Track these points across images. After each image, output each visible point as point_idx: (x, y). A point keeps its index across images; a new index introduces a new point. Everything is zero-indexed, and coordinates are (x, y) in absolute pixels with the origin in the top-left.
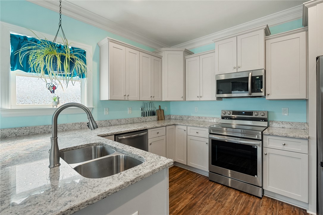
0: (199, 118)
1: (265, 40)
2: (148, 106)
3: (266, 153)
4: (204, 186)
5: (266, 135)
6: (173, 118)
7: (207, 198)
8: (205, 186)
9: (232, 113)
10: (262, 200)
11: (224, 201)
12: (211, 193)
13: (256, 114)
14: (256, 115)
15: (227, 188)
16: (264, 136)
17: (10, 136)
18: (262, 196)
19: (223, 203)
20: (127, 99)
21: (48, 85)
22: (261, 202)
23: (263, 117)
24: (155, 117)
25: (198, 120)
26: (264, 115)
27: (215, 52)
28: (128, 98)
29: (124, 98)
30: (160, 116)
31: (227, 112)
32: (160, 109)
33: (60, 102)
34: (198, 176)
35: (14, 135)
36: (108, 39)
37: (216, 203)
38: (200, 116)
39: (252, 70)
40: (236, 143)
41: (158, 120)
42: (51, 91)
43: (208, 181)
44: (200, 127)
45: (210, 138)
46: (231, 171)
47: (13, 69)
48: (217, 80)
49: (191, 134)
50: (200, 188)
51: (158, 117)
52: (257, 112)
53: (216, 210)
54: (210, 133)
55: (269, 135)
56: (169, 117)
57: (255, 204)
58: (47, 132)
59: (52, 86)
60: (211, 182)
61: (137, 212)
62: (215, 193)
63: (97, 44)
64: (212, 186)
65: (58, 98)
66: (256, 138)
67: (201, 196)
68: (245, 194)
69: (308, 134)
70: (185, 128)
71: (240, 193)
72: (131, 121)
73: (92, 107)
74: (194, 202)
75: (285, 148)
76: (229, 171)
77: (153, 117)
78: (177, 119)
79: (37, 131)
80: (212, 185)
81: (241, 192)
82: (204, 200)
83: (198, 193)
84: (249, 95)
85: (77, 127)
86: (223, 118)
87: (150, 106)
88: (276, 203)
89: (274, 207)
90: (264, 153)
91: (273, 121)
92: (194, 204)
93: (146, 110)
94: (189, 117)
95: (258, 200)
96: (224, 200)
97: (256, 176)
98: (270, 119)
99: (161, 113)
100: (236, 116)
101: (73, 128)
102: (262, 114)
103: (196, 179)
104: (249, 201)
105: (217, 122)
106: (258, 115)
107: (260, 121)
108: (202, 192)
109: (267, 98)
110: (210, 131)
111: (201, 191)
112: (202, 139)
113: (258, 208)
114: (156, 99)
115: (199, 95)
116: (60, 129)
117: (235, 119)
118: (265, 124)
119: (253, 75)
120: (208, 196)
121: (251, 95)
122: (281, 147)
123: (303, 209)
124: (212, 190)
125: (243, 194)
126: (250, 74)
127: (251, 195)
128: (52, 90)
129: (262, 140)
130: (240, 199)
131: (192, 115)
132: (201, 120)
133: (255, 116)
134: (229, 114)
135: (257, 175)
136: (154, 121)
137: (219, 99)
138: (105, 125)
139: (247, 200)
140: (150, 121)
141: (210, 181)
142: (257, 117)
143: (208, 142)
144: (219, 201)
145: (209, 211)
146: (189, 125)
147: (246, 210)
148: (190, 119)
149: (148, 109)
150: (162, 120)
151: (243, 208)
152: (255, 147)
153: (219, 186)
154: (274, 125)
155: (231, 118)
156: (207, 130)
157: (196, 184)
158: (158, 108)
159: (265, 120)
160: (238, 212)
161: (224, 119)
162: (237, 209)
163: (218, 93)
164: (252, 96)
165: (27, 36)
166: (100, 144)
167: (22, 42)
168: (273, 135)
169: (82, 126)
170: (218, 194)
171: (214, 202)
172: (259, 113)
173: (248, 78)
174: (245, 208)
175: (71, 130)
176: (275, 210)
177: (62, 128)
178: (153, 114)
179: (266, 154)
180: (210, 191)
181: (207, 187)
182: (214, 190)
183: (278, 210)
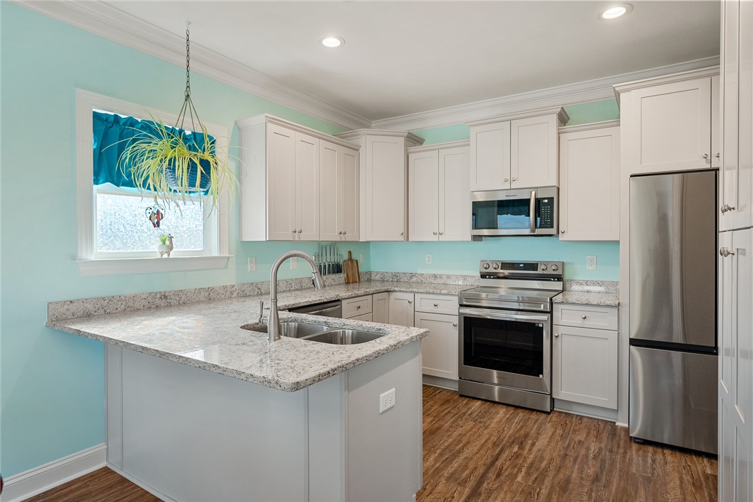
0: (435, 276)
1: (559, 134)
2: (328, 254)
3: (556, 335)
4: (450, 404)
5: (557, 303)
6: (377, 277)
7: (460, 419)
8: (453, 404)
9: (500, 265)
10: (550, 416)
11: (488, 422)
12: (465, 413)
13: (543, 267)
14: (543, 270)
15: (491, 404)
16: (554, 305)
17: (96, 314)
18: (551, 411)
19: (487, 424)
20: (297, 239)
21: (148, 211)
22: (548, 419)
23: (555, 273)
24: (341, 277)
25: (432, 281)
26: (557, 269)
27: (469, 145)
28: (299, 237)
29: (294, 237)
30: (350, 274)
31: (491, 265)
32: (351, 259)
33: (174, 246)
34: (437, 390)
35: (103, 312)
36: (266, 117)
37: (475, 425)
38: (436, 273)
39: (537, 188)
40: (508, 319)
41: (348, 283)
42: (154, 224)
43: (457, 397)
44: (440, 294)
45: (460, 314)
46: (498, 373)
47: (96, 182)
48: (473, 202)
49: (423, 309)
50: (445, 407)
51: (347, 276)
52: (546, 263)
53: (476, 432)
54: (461, 305)
55: (562, 303)
56: (369, 277)
57: (539, 421)
58: (153, 306)
59: (156, 212)
60: (464, 398)
61: (394, 389)
62: (472, 413)
63: (236, 123)
64: (466, 404)
65: (171, 238)
66: (542, 308)
67: (448, 417)
68: (524, 410)
69: (618, 299)
70: (410, 297)
71: (515, 410)
72: (296, 284)
73: (228, 255)
74: (436, 425)
75: (587, 323)
76: (495, 372)
77: (338, 276)
78: (387, 281)
79: (137, 305)
80: (465, 402)
81: (517, 407)
82: (454, 422)
83: (443, 414)
84: (531, 232)
85: (202, 297)
86: (483, 276)
87: (332, 254)
88: (572, 417)
89: (567, 422)
90: (555, 334)
91: (571, 280)
92: (439, 428)
93: (324, 261)
94: (412, 275)
95: (543, 416)
96: (489, 419)
97: (541, 376)
98: (566, 277)
99: (352, 268)
100: (507, 272)
101: (197, 299)
102: (554, 267)
103: (435, 395)
104: (529, 418)
105: (472, 285)
106: (546, 269)
107: (551, 280)
108: (449, 412)
109: (561, 237)
110: (460, 300)
111: (446, 411)
112: (445, 318)
113: (543, 426)
114: (349, 238)
115: (436, 231)
116: (175, 301)
117: (505, 278)
118: (557, 286)
119: (539, 197)
120: (461, 417)
121: (534, 232)
122: (579, 322)
123: (611, 422)
124: (466, 409)
125: (520, 411)
126: (533, 193)
127: (533, 410)
128: (156, 221)
129: (551, 312)
130: (515, 417)
131: (420, 271)
132: (439, 281)
133: (542, 272)
134: (495, 268)
135: (542, 374)
136: (339, 284)
137: (476, 238)
138: (251, 294)
139: (527, 417)
140: (332, 285)
141: (461, 396)
142: (545, 272)
143: (456, 322)
144: (480, 422)
145: (465, 435)
146: (419, 291)
147: (524, 429)
148: (414, 279)
149: (329, 259)
150: (354, 282)
151: (518, 427)
152: (541, 325)
153: (478, 403)
154: (575, 287)
155: (496, 276)
156: (456, 300)
157: (435, 402)
158: (346, 257)
159: (559, 278)
160: (511, 432)
161: (486, 278)
162: (509, 429)
163: (475, 226)
164: (536, 234)
165: (120, 115)
166: (290, 320)
167: (110, 127)
168: (568, 303)
169: (211, 294)
170: (476, 414)
171: (472, 424)
172: (549, 266)
173: (529, 200)
174: (522, 427)
175: (192, 303)
176: (569, 426)
177: (178, 299)
178: (337, 269)
179: (557, 337)
180: (464, 411)
181: (456, 406)
182: (469, 409)
183: (573, 425)
